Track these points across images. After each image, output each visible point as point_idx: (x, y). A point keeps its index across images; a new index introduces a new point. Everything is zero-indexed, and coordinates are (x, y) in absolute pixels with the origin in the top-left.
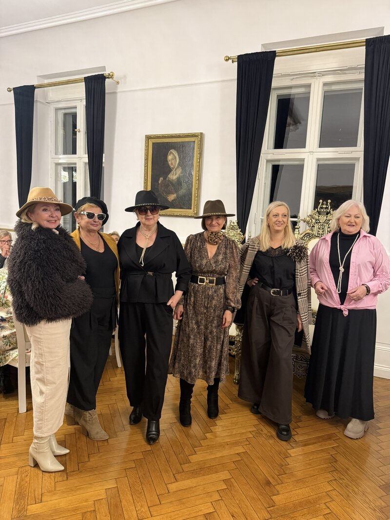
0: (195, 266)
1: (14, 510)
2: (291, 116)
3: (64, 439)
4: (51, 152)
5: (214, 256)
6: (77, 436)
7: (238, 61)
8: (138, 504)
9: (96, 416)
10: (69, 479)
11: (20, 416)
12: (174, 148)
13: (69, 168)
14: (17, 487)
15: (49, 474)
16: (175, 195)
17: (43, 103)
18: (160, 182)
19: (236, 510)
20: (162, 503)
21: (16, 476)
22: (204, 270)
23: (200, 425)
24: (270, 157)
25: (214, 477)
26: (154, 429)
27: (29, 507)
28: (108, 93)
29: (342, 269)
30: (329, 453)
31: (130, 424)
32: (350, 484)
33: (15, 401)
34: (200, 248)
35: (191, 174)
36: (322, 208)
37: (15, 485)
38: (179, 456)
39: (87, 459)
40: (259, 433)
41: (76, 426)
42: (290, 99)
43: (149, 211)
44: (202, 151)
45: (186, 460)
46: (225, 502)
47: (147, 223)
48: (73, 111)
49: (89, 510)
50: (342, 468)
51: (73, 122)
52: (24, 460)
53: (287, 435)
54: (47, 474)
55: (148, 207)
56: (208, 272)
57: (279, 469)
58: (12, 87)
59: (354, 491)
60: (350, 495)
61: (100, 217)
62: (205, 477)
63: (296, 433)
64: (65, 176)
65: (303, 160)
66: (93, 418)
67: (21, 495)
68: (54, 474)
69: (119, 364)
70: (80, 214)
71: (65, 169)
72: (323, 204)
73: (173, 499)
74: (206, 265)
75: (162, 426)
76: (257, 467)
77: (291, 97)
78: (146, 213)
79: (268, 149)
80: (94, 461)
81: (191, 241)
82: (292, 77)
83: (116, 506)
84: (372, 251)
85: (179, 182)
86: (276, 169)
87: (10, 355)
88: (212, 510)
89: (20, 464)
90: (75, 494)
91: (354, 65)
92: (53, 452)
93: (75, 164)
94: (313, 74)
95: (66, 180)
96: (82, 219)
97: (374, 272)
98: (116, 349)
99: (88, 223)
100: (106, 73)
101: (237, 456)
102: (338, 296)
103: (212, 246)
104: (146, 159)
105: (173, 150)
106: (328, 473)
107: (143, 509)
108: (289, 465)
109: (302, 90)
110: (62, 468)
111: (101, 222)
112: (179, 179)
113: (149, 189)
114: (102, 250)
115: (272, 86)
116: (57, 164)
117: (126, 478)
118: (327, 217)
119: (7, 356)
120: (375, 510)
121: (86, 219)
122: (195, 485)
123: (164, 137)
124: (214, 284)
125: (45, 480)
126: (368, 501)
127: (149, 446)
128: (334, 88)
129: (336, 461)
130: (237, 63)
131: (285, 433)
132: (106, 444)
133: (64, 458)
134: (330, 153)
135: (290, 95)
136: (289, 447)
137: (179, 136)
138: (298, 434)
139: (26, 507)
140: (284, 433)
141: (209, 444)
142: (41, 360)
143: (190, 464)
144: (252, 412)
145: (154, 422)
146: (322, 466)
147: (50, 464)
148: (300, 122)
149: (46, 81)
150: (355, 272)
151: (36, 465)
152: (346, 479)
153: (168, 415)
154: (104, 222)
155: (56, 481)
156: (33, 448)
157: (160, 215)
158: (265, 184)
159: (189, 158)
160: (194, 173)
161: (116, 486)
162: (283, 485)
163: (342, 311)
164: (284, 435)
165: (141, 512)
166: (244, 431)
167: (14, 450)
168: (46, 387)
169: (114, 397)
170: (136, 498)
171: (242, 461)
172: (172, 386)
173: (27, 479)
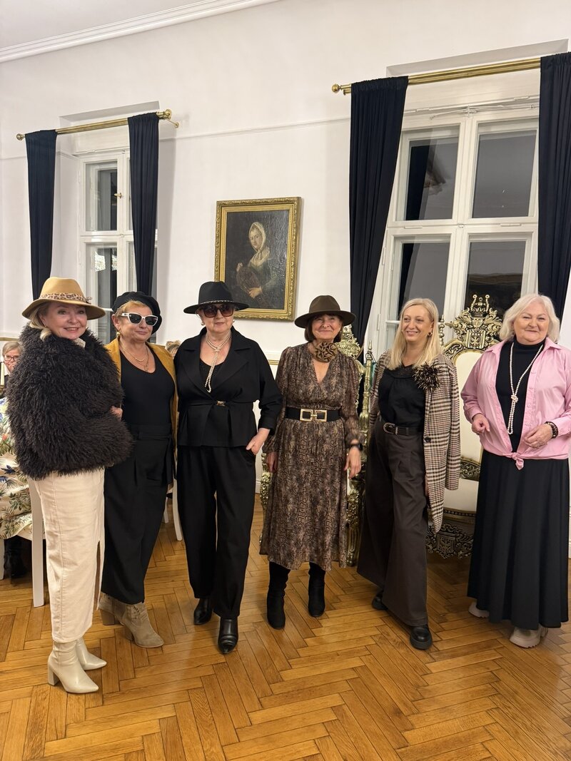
0: (298, 393)
1: (26, 748)
2: (431, 172)
3: (98, 646)
4: (80, 226)
5: (325, 379)
6: (118, 641)
7: (352, 92)
8: (206, 742)
9: (145, 612)
10: (105, 703)
11: (35, 611)
12: (259, 220)
13: (106, 250)
14: (31, 714)
15: (77, 697)
16: (260, 289)
17: (67, 156)
18: (238, 270)
19: (350, 752)
20: (241, 740)
21: (29, 699)
22: (311, 399)
23: (297, 625)
24: (400, 232)
25: (318, 703)
26: (229, 632)
27: (48, 744)
28: (163, 141)
29: (515, 398)
30: (488, 669)
31: (195, 624)
32: (520, 715)
33: (27, 589)
34: (304, 367)
35: (284, 258)
36: (476, 306)
37: (27, 712)
38: (267, 671)
39: (132, 676)
40: (384, 638)
41: (115, 627)
42: (429, 146)
43: (219, 312)
44: (299, 224)
45: (277, 676)
46: (335, 740)
47: (217, 329)
48: (112, 166)
49: (135, 749)
50: (508, 691)
51: (112, 183)
52: (40, 676)
53: (425, 640)
54: (73, 696)
55: (218, 306)
56: (317, 402)
57: (414, 691)
58: (23, 133)
59: (526, 726)
60: (519, 730)
61: (149, 321)
62: (305, 702)
63: (438, 639)
64: (100, 262)
65: (449, 236)
66: (141, 616)
67: (36, 727)
68: (84, 696)
69: (179, 536)
70: (120, 316)
71: (100, 252)
72: (477, 301)
73: (258, 735)
74: (313, 391)
75: (240, 628)
76: (381, 689)
77: (431, 144)
78: (215, 315)
79: (396, 220)
80: (142, 678)
81: (290, 356)
82: (433, 115)
83: (175, 744)
84: (562, 371)
85: (266, 269)
86: (408, 251)
87: (20, 522)
88: (315, 751)
89: (36, 681)
90: (115, 726)
91: (523, 96)
92: (83, 666)
93: (115, 244)
94: (463, 110)
95: (102, 267)
96: (123, 324)
97: (565, 402)
98: (173, 513)
99: (132, 329)
100: (160, 111)
101: (352, 672)
102: (509, 439)
103: (321, 364)
104: (218, 237)
105: (257, 223)
106: (487, 699)
107: (213, 749)
108: (428, 685)
109: (446, 134)
110: (96, 688)
111: (151, 327)
112: (265, 265)
113: (222, 279)
114: (152, 370)
115: (403, 127)
116: (89, 245)
117: (189, 703)
118: (484, 320)
119: (17, 523)
120: (556, 754)
121: (128, 323)
122: (289, 714)
123: (244, 204)
124: (325, 420)
125: (71, 705)
126: (546, 739)
127: (223, 657)
128: (494, 129)
129: (498, 680)
130: (350, 94)
131: (423, 638)
132: (160, 653)
133: (98, 673)
134: (488, 226)
135: (429, 141)
136: (427, 659)
137: (266, 203)
138: (442, 640)
139: (43, 744)
140: (421, 639)
141: (310, 654)
142: (54, 529)
143: (284, 683)
144: (374, 607)
145: (230, 620)
146: (478, 688)
147: (78, 682)
148: (444, 180)
149: (73, 124)
150: (534, 403)
151: (58, 683)
152: (512, 707)
153: (250, 611)
154: (156, 329)
155: (87, 706)
156: (53, 658)
157: (236, 318)
158: (392, 271)
159: (280, 235)
160: (287, 257)
161: (174, 714)
162: (420, 715)
163: (515, 461)
164: (421, 641)
165: (211, 754)
166: (361, 635)
167: (27, 660)
168: (62, 569)
169: (171, 585)
170: (204, 733)
171: (359, 680)
172: (256, 569)
173: (45, 704)
